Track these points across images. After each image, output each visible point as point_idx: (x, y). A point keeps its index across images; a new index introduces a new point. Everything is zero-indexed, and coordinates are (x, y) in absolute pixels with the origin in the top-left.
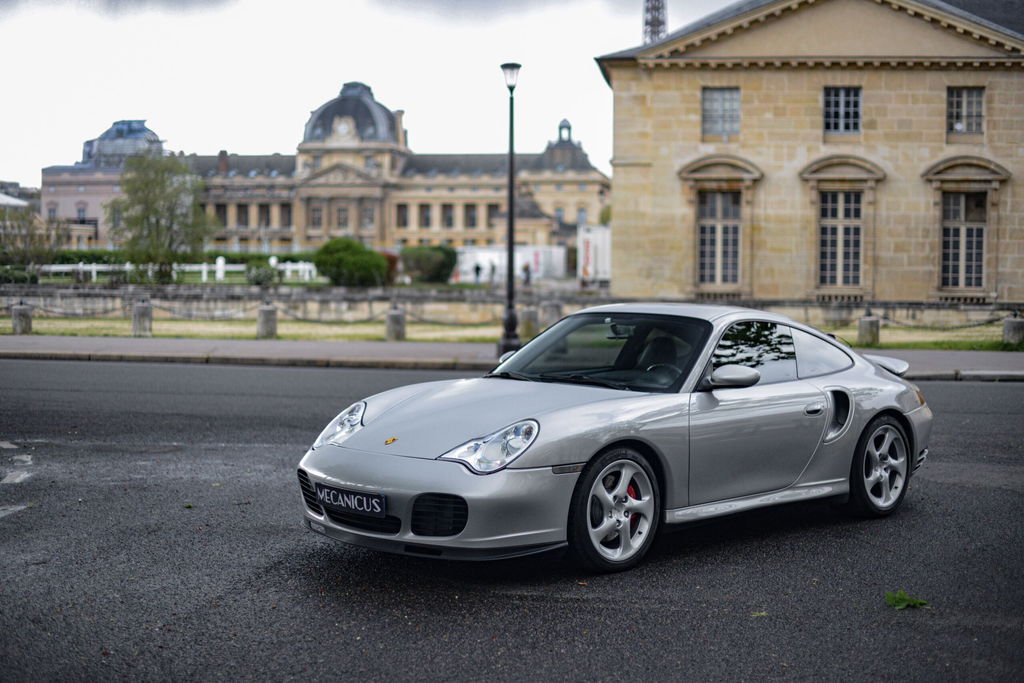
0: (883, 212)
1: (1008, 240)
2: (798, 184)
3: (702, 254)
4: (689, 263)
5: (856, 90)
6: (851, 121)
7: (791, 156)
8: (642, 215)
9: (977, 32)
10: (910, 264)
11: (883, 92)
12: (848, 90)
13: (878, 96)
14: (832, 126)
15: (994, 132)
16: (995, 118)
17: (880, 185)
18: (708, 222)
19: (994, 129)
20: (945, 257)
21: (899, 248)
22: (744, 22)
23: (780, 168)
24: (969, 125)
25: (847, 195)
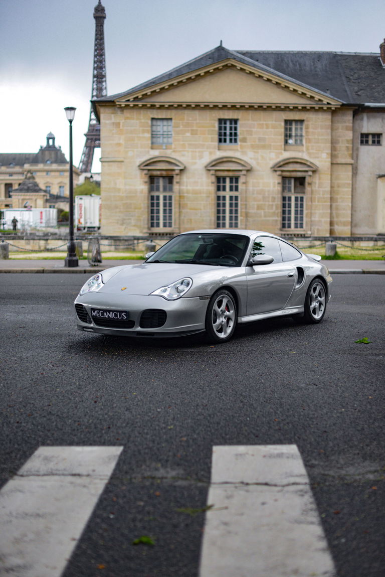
0: (251, 188)
1: (317, 203)
2: (204, 172)
3: (152, 211)
4: (145, 216)
5: (236, 121)
6: (233, 138)
7: (201, 157)
8: (119, 190)
9: (300, 90)
10: (265, 216)
11: (250, 122)
12: (231, 121)
13: (247, 124)
14: (223, 140)
15: (309, 145)
16: (310, 137)
17: (249, 174)
18: (155, 194)
19: (309, 143)
20: (284, 212)
21: (259, 207)
22: (175, 82)
23: (195, 163)
24: (296, 140)
25: (231, 179)
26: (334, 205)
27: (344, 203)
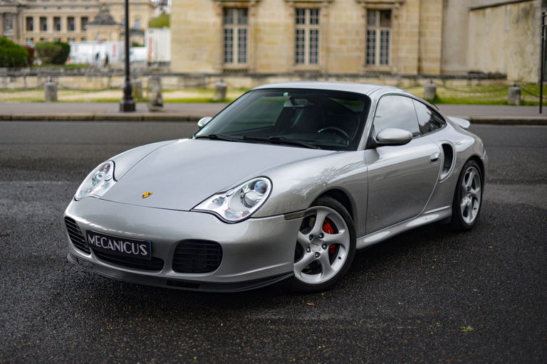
0: (332, 21)
1: (404, 38)
2: (282, 4)
3: (226, 46)
4: (218, 51)
8: (190, 23)
10: (348, 52)
17: (331, 5)
18: (229, 27)
20: (368, 47)
21: (342, 42)
25: (312, 11)
26: (423, 40)
27: (434, 38)
